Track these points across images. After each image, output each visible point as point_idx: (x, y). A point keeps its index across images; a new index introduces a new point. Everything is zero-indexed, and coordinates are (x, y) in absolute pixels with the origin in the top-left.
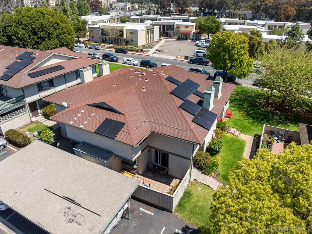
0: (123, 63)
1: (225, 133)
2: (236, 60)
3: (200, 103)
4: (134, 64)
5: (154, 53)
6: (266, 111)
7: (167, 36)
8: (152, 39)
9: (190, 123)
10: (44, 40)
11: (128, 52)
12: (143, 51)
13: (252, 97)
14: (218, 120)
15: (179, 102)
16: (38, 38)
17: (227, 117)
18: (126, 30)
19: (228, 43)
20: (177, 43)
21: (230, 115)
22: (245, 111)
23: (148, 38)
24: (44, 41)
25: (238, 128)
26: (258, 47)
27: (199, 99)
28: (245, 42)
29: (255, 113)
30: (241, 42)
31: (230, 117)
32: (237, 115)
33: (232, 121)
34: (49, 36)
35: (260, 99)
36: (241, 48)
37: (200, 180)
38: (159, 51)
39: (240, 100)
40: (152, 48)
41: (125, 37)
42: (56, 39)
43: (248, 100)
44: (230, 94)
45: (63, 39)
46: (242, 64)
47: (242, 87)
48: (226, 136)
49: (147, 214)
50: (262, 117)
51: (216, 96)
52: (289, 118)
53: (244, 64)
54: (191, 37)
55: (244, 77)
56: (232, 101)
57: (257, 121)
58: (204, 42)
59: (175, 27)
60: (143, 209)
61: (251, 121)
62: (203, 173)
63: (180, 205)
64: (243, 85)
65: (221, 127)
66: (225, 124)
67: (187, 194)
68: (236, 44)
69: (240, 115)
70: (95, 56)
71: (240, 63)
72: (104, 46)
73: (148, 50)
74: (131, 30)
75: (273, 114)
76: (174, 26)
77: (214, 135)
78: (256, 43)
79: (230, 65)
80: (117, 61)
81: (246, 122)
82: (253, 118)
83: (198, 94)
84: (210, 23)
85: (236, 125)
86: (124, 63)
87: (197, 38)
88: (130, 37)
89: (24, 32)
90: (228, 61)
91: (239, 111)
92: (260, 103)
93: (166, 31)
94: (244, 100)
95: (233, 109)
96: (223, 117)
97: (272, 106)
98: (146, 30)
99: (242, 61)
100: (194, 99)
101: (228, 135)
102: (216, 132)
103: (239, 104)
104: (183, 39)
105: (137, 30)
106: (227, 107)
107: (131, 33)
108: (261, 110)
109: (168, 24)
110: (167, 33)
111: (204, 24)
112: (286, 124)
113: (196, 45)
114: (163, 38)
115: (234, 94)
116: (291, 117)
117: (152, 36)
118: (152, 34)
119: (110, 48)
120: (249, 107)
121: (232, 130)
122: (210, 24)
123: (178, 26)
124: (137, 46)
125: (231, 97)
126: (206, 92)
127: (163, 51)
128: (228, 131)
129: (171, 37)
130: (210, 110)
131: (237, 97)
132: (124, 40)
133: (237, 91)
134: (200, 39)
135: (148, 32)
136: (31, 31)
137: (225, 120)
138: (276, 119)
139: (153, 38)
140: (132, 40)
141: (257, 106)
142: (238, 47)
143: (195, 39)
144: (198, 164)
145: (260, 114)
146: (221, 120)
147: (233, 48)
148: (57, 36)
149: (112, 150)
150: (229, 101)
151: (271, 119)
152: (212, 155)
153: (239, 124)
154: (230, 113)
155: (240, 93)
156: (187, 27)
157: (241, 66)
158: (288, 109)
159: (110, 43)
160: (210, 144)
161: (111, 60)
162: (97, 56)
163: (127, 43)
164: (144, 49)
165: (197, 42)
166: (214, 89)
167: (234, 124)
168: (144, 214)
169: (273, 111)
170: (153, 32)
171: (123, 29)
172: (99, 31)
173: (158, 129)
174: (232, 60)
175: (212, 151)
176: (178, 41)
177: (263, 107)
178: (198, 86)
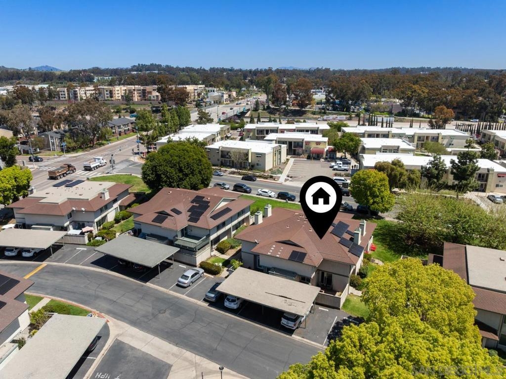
0: (257, 195)
1: (371, 263)
2: (378, 197)
3: (352, 239)
4: (270, 196)
5: (286, 180)
6: (406, 245)
7: (294, 154)
8: (279, 161)
9: (348, 253)
10: (187, 176)
11: (257, 179)
12: (274, 178)
13: (394, 231)
14: (364, 253)
15: (338, 239)
16: (183, 175)
17: (372, 250)
18: (252, 153)
19: (369, 182)
20: (308, 164)
21: (374, 248)
22: (388, 245)
23: (276, 161)
24: (188, 178)
25: (381, 259)
26: (400, 178)
27: (350, 236)
28: (384, 180)
29: (396, 246)
30: (381, 180)
31: (374, 250)
32: (380, 248)
33: (376, 254)
34: (192, 173)
35: (401, 233)
36: (381, 186)
37: (355, 294)
38: (291, 177)
39: (383, 234)
40: (281, 173)
41: (250, 161)
42: (198, 175)
43: (390, 235)
44: (374, 229)
45: (204, 174)
46: (384, 199)
47: (385, 222)
48: (372, 265)
49: (324, 310)
50: (403, 250)
51: (362, 234)
52: (427, 250)
53: (385, 199)
54: (324, 156)
55: (387, 212)
56: (375, 236)
57: (398, 253)
58: (340, 164)
59: (304, 144)
60: (321, 308)
61: (393, 253)
62: (357, 289)
63: (344, 305)
64: (387, 219)
65: (367, 258)
66: (370, 255)
67: (347, 300)
68: (376, 182)
69: (383, 248)
70: (225, 186)
71: (382, 199)
72: (226, 170)
73: (278, 175)
74: (257, 154)
75: (413, 247)
76: (302, 143)
77: (362, 264)
78: (398, 174)
79: (371, 201)
80: (250, 193)
81: (389, 254)
82: (395, 251)
83: (349, 233)
84: (347, 141)
85: (379, 257)
86: (259, 195)
87: (332, 156)
88: (256, 161)
89: (172, 170)
90: (370, 198)
91: (382, 245)
92: (402, 237)
93: (293, 148)
94: (386, 234)
95: (377, 243)
96: (368, 250)
97: (412, 240)
98: (273, 153)
99: (383, 197)
100: (347, 236)
101: (373, 264)
102: (364, 262)
103: (383, 239)
104: (315, 159)
105: (265, 154)
106: (371, 242)
107: (257, 156)
108: (402, 243)
109: (295, 141)
110: (295, 150)
111: (339, 143)
112: (423, 256)
113: (332, 167)
114: (291, 156)
115: (377, 229)
116: (429, 249)
117: (279, 157)
118: (279, 156)
119: (233, 173)
120: (391, 241)
121: (377, 261)
122: (347, 143)
123: (308, 143)
124: (264, 171)
125: (374, 231)
126: (355, 232)
127: (295, 177)
128: (373, 261)
129: (298, 155)
130: (359, 244)
131: (380, 232)
132: (248, 164)
133: (380, 226)
134: (335, 158)
135: (275, 153)
136: (178, 169)
137: (370, 252)
138: (415, 252)
139: (280, 159)
140: (258, 164)
141: (398, 240)
142: (378, 185)
143: (330, 158)
144: (353, 283)
145: (401, 247)
146: (367, 251)
147: (374, 186)
148: (200, 173)
149: (296, 272)
150: (372, 236)
151: (411, 252)
152: (362, 278)
153: (382, 256)
154: (374, 246)
155: (383, 228)
156: (318, 143)
157: (382, 201)
158: (427, 242)
159: (232, 167)
160: (360, 270)
161: (243, 191)
162: (227, 186)
163: (252, 167)
164: (274, 175)
165: (333, 164)
166: (360, 230)
167: (378, 256)
168: (322, 311)
169: (413, 244)
170: (280, 153)
171: (248, 152)
172: (218, 152)
173: (327, 257)
174: (374, 196)
175: (362, 275)
176: (309, 161)
177: (404, 241)
178: (348, 226)
